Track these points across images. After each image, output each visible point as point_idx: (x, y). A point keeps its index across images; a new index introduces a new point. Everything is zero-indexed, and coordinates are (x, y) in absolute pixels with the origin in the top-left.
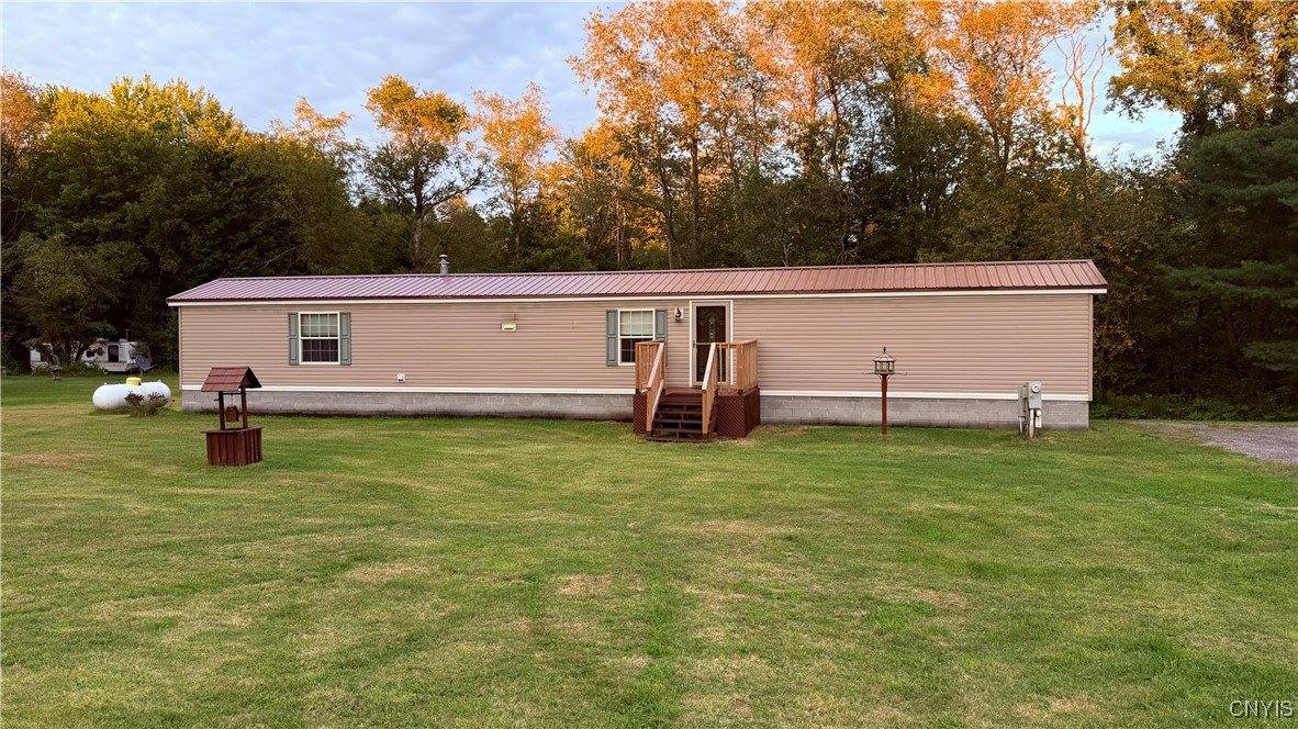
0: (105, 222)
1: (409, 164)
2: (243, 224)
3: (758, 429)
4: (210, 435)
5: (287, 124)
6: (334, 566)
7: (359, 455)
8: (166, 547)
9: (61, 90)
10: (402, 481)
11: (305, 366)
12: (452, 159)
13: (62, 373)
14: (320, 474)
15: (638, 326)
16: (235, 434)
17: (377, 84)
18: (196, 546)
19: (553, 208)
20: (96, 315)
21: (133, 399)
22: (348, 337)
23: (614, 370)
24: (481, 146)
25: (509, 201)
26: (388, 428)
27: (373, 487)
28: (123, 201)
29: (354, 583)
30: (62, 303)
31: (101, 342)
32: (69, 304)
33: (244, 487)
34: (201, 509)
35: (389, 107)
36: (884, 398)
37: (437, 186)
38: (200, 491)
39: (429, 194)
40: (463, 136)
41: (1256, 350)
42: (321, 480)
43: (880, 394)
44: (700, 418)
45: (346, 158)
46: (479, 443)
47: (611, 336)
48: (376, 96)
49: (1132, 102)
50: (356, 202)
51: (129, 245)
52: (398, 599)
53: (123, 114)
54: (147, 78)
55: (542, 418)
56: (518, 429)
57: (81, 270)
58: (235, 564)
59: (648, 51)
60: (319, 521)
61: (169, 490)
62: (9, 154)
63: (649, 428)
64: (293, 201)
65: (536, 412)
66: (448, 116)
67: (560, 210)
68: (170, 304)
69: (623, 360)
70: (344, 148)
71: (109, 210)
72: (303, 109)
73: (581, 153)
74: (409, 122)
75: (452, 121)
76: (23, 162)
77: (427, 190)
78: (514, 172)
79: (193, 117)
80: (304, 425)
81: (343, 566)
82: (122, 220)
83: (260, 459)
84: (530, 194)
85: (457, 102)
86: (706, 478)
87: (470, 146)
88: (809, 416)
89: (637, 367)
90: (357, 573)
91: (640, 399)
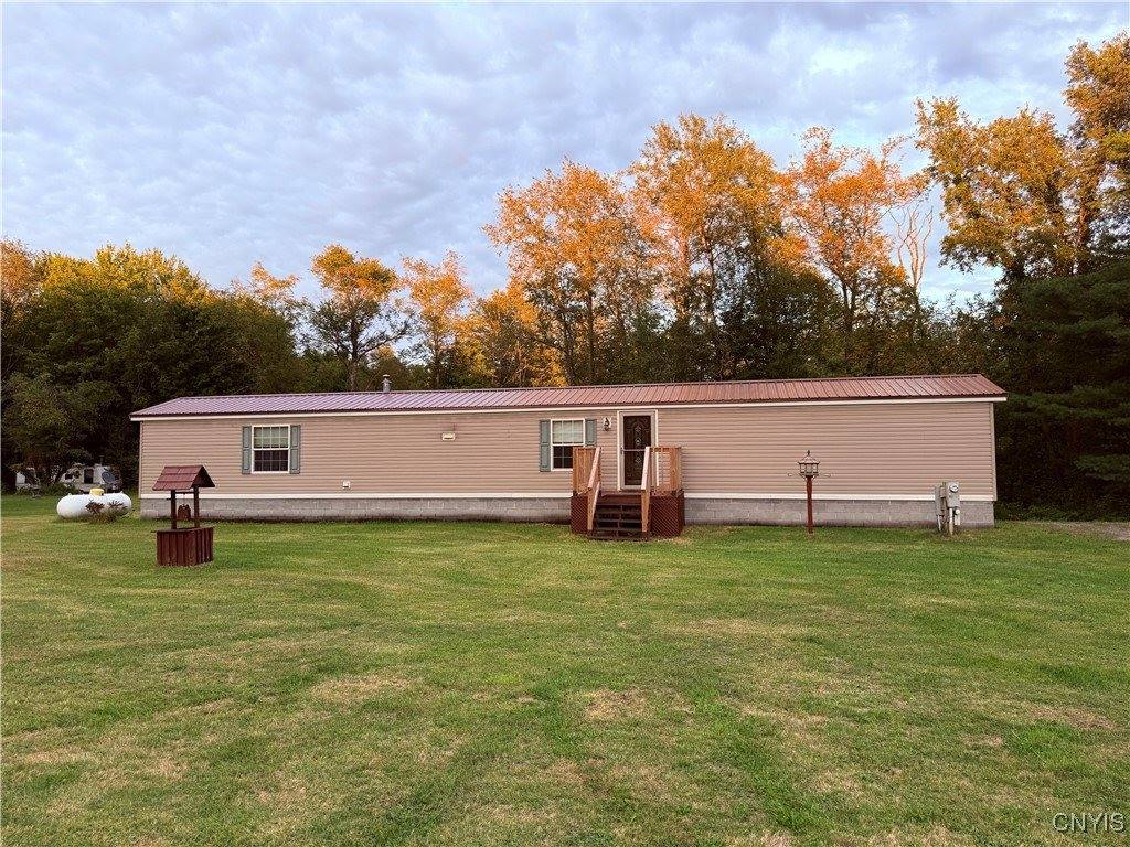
0: (86, 365)
1: (347, 317)
2: (205, 367)
3: (687, 529)
4: (160, 534)
5: (244, 284)
6: (295, 680)
7: (310, 555)
8: (93, 656)
9: (54, 256)
10: (358, 579)
11: (256, 475)
12: (383, 313)
13: (42, 493)
14: (273, 572)
15: (570, 435)
16: (186, 533)
17: (321, 252)
18: (132, 655)
19: (468, 351)
20: (74, 444)
21: (94, 507)
22: (297, 448)
23: (548, 475)
24: (408, 303)
25: (430, 346)
26: (335, 532)
27: (329, 585)
28: (102, 347)
29: (323, 705)
30: (45, 432)
31: (79, 467)
32: (52, 433)
33: (193, 587)
34: (143, 611)
35: (332, 272)
36: (809, 500)
37: (371, 335)
38: (145, 591)
39: (364, 342)
40: (393, 294)
41: (1085, 462)
42: (275, 579)
43: (805, 497)
44: (640, 518)
45: (294, 312)
46: (422, 543)
47: (544, 444)
48: (320, 262)
49: (962, 257)
50: (300, 350)
51: (106, 385)
52: (385, 729)
53: (106, 275)
54: (128, 247)
55: (479, 521)
56: (462, 530)
57: (63, 404)
58: (175, 679)
59: (550, 222)
60: (273, 623)
61: (113, 591)
62: (7, 307)
63: (590, 527)
64: (248, 347)
65: (471, 515)
66: (381, 279)
67: (474, 354)
68: (133, 419)
69: (555, 466)
70: (291, 304)
71: (90, 355)
72: (259, 273)
73: (492, 311)
74: (348, 283)
75: (383, 282)
76: (18, 315)
77: (362, 339)
78: (435, 323)
79: (165, 279)
80: (255, 530)
81: (306, 679)
82: (100, 363)
83: (211, 559)
84: (449, 341)
85: (388, 267)
86: (670, 574)
87: (398, 302)
88: (731, 516)
89: (575, 473)
90: (325, 689)
91: (579, 502)
